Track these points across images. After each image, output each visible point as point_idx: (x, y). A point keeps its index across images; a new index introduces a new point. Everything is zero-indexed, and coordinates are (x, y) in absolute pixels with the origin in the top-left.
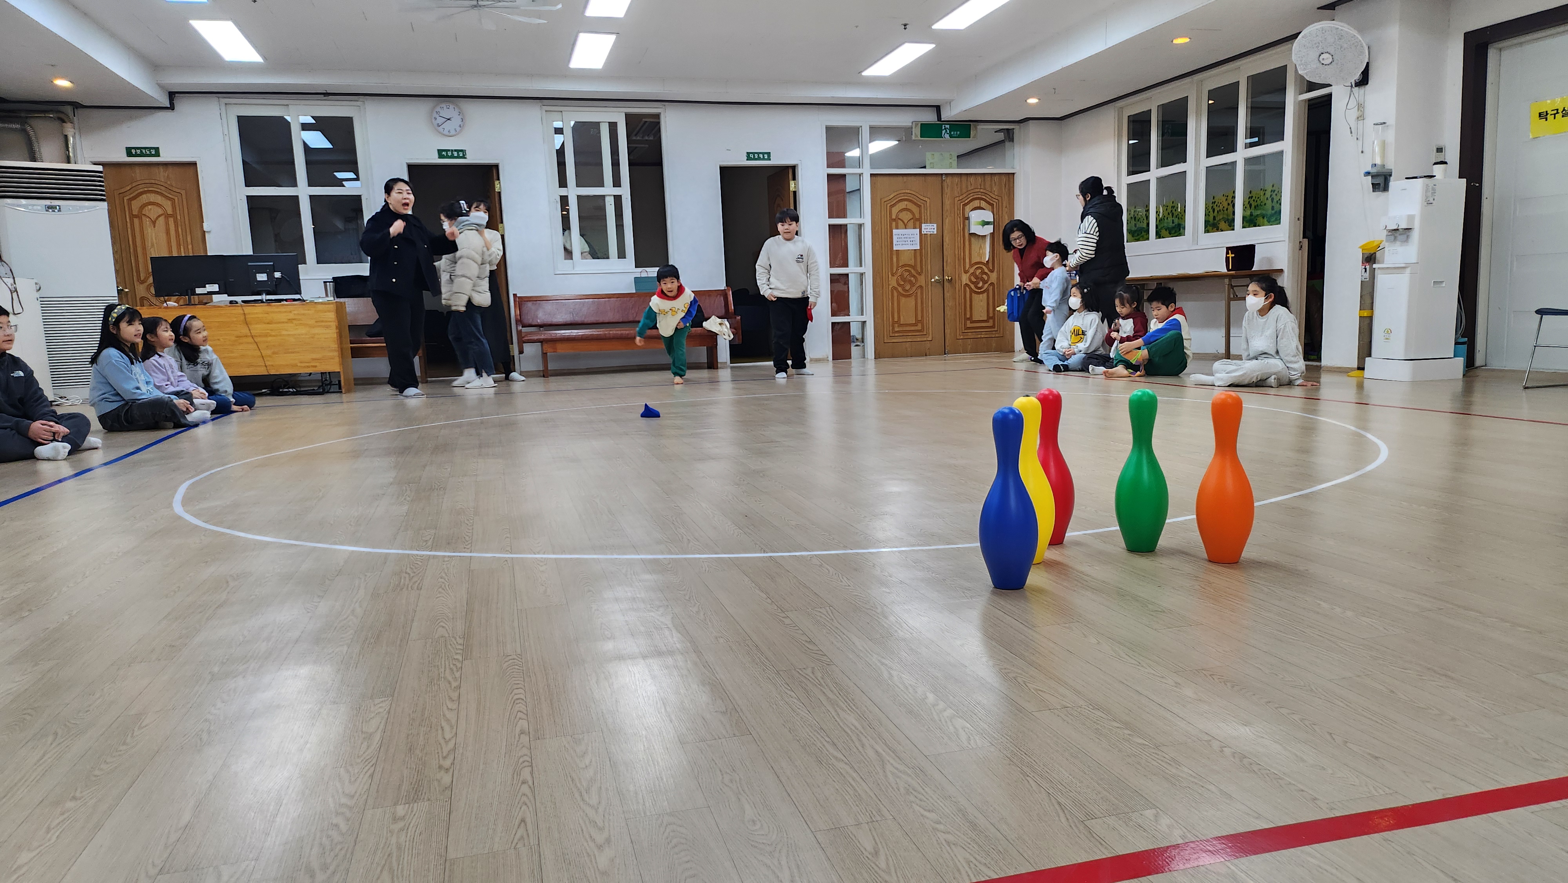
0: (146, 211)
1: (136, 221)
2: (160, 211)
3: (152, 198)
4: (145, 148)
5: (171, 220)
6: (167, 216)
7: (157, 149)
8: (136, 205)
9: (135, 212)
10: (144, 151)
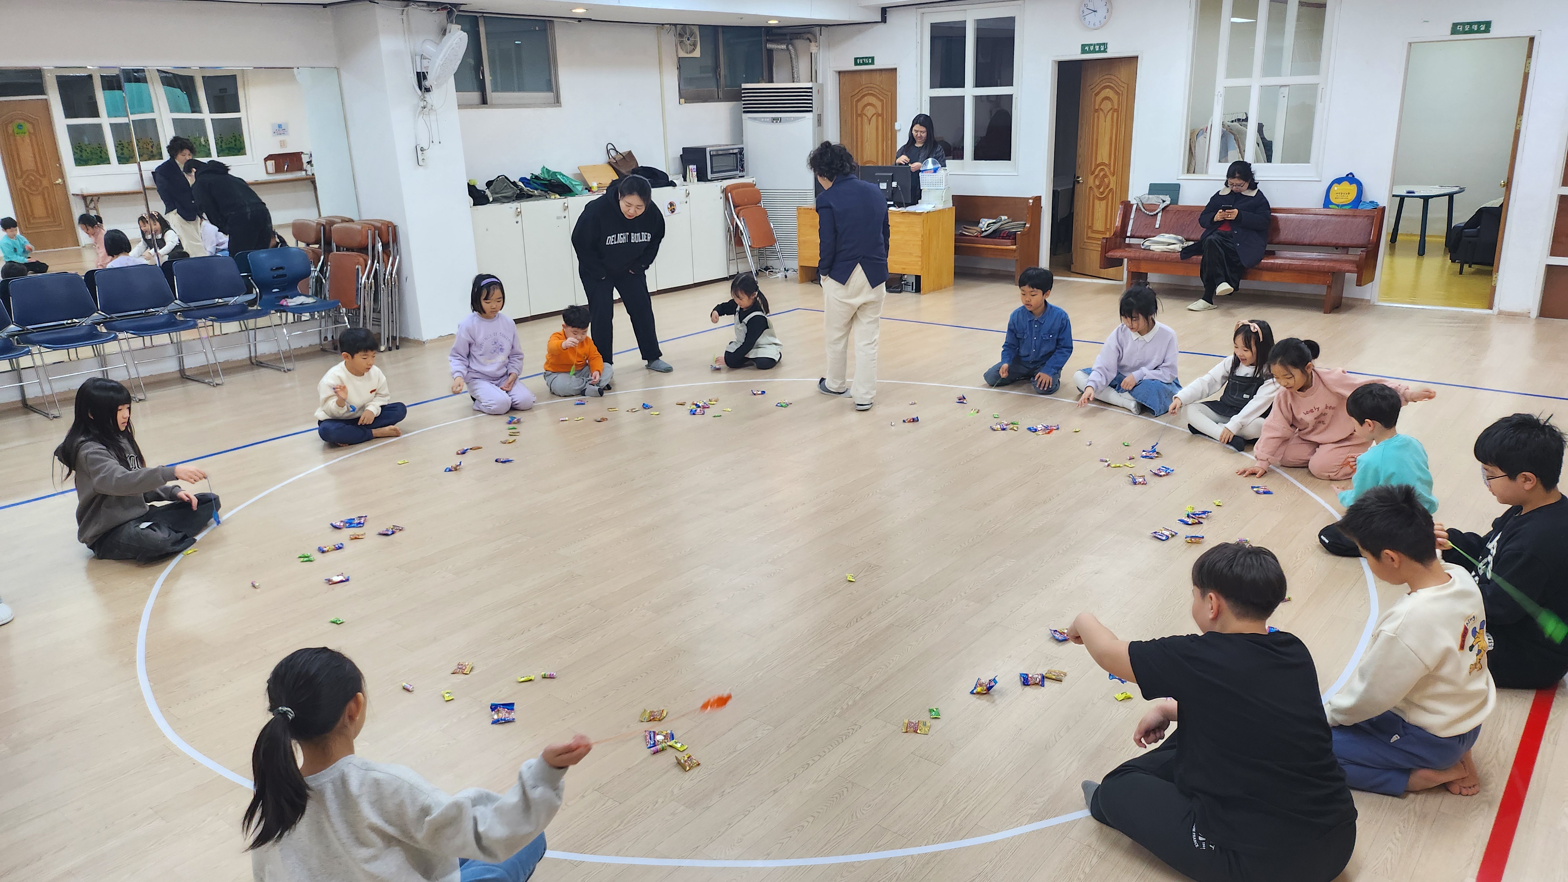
0: (865, 112)
1: (859, 119)
2: (874, 112)
3: (871, 99)
4: (866, 58)
5: (880, 118)
6: (878, 115)
7: (873, 58)
8: (860, 105)
9: (859, 112)
10: (864, 60)
